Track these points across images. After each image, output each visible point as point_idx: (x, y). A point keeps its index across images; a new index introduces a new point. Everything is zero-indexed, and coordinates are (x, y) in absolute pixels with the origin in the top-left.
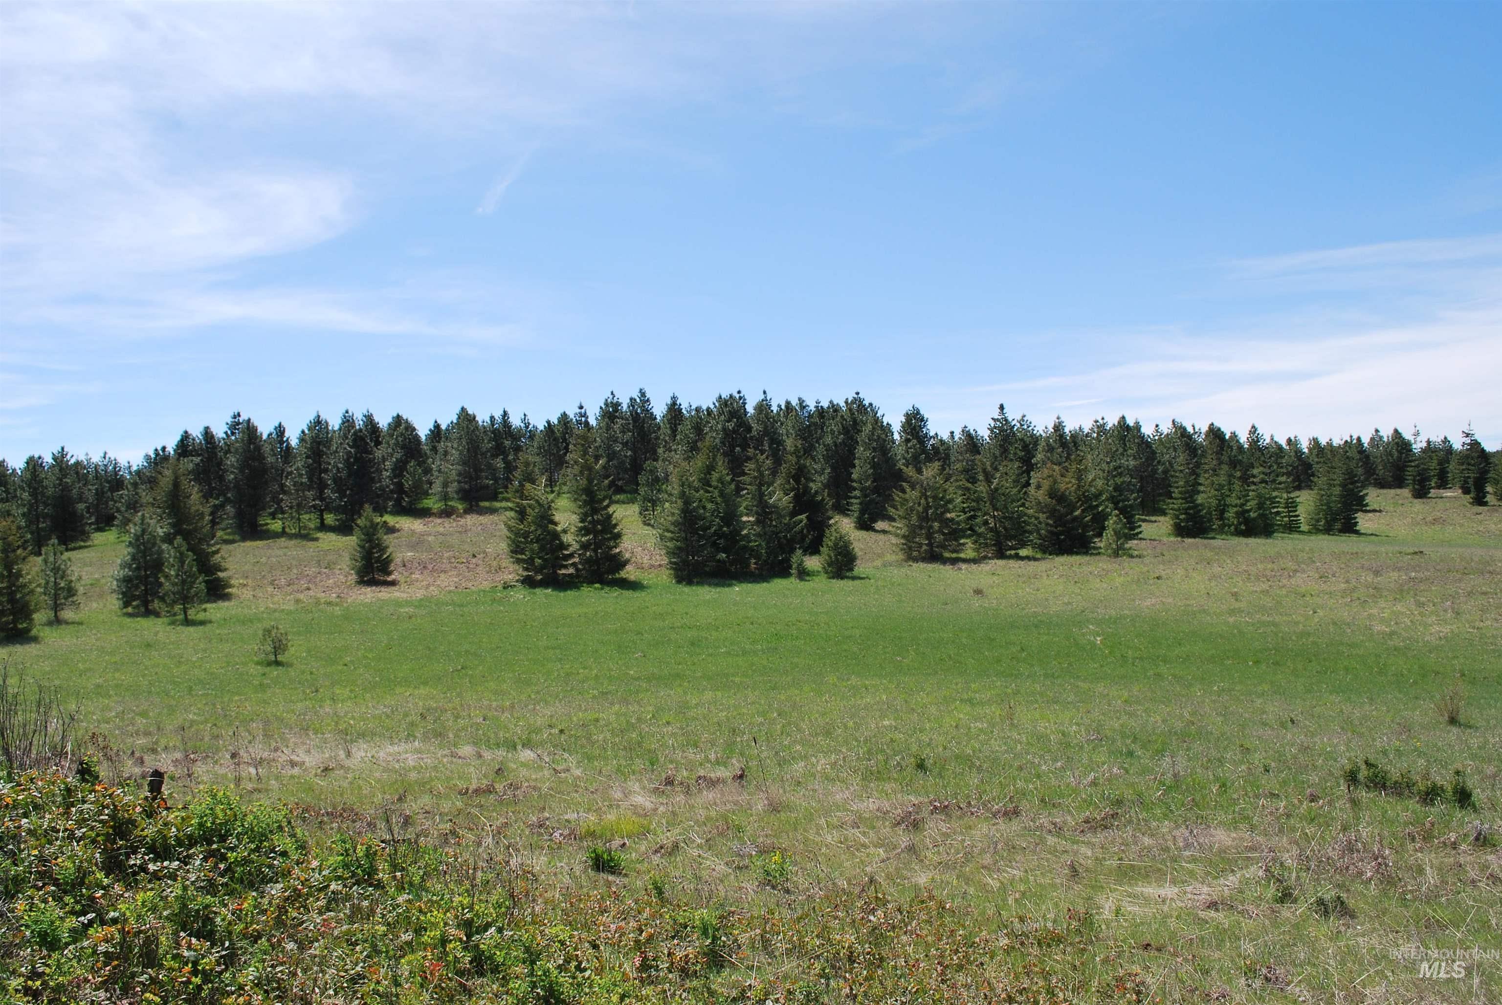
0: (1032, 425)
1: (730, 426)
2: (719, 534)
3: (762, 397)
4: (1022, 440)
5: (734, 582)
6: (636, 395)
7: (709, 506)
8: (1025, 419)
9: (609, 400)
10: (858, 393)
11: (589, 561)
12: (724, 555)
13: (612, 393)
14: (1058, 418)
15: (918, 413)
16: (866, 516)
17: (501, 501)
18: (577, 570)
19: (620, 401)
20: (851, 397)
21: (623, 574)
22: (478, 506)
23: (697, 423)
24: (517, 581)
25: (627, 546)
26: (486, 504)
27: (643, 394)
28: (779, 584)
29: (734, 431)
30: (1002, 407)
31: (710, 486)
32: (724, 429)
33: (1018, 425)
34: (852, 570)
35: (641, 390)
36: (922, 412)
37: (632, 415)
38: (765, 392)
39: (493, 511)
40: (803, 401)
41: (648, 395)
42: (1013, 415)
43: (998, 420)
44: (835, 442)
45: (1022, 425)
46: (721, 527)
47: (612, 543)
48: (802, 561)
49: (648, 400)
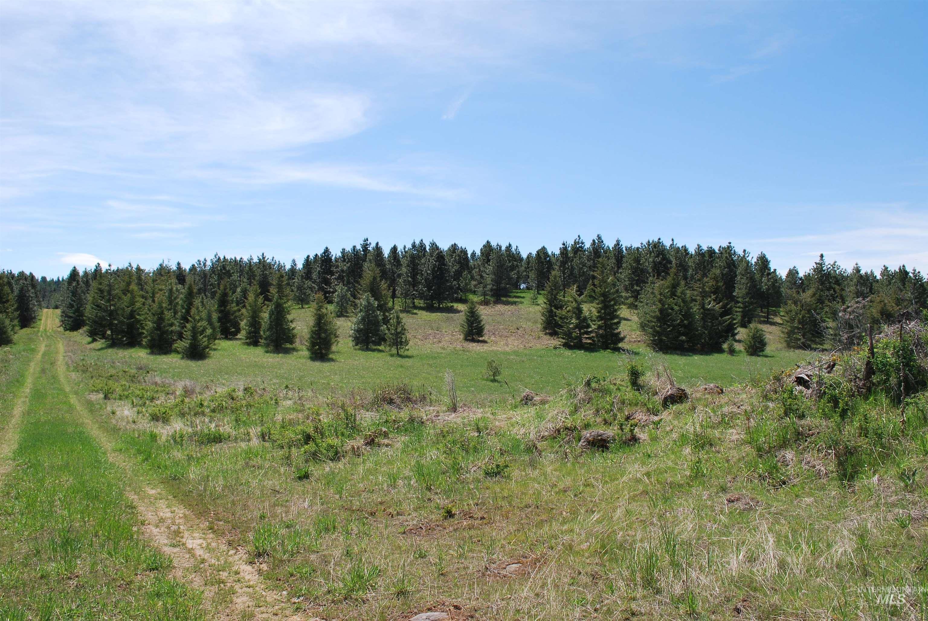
0: (841, 268)
1: (658, 260)
2: (681, 325)
3: (671, 243)
4: (835, 277)
5: (691, 354)
6: (595, 238)
7: (676, 308)
8: (836, 264)
9: (577, 241)
10: (730, 243)
11: (602, 336)
12: (684, 338)
13: (579, 236)
14: (857, 264)
15: (764, 257)
16: (746, 319)
17: (513, 297)
18: (593, 341)
19: (584, 241)
20: (725, 245)
21: (620, 345)
22: (500, 300)
23: (638, 257)
24: (560, 345)
25: (623, 329)
26: (504, 299)
27: (599, 237)
28: (716, 357)
29: (660, 263)
30: (822, 256)
32: (654, 262)
33: (831, 268)
34: (763, 351)
36: (767, 257)
37: (593, 250)
38: (673, 240)
39: (515, 303)
40: (701, 246)
41: (603, 238)
42: (828, 261)
43: (819, 264)
44: (722, 273)
45: (834, 268)
46: (682, 321)
47: (615, 327)
48: (733, 345)
49: (602, 242)
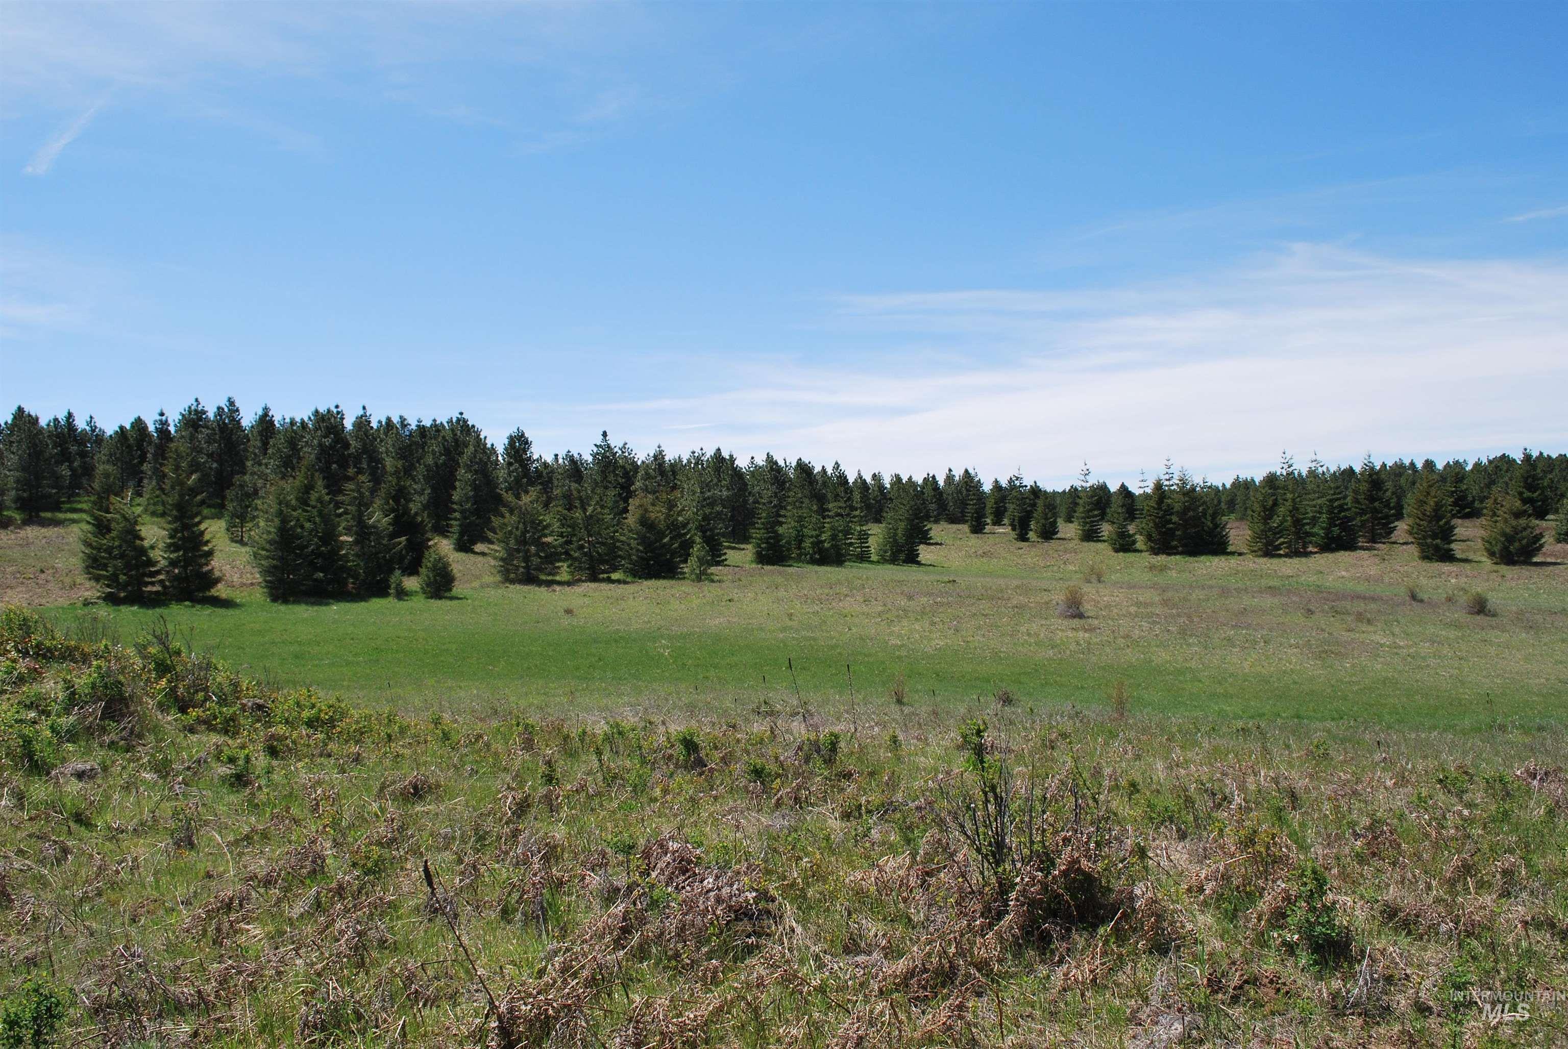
0: (633, 453)
1: (327, 442)
2: (317, 554)
3: (361, 412)
4: (623, 467)
5: (331, 601)
6: (224, 403)
7: (308, 525)
8: (627, 446)
9: (193, 408)
10: (461, 414)
11: (176, 578)
12: (321, 575)
13: (197, 400)
14: (659, 447)
15: (523, 435)
16: (466, 538)
17: (66, 512)
18: (164, 587)
19: (205, 409)
20: (455, 416)
21: (214, 592)
22: (38, 516)
23: (292, 437)
24: (98, 598)
25: (217, 564)
26: (48, 515)
27: (231, 403)
28: (377, 603)
29: (331, 447)
30: (605, 434)
31: (308, 505)
32: (320, 445)
33: (620, 452)
34: (450, 590)
35: (229, 399)
36: (526, 435)
37: (219, 425)
38: (364, 408)
39: (57, 523)
40: (405, 419)
41: (237, 405)
42: (615, 442)
43: (600, 446)
44: (436, 463)
45: (623, 452)
46: (318, 547)
47: (203, 561)
48: (401, 582)
49: (237, 410)
